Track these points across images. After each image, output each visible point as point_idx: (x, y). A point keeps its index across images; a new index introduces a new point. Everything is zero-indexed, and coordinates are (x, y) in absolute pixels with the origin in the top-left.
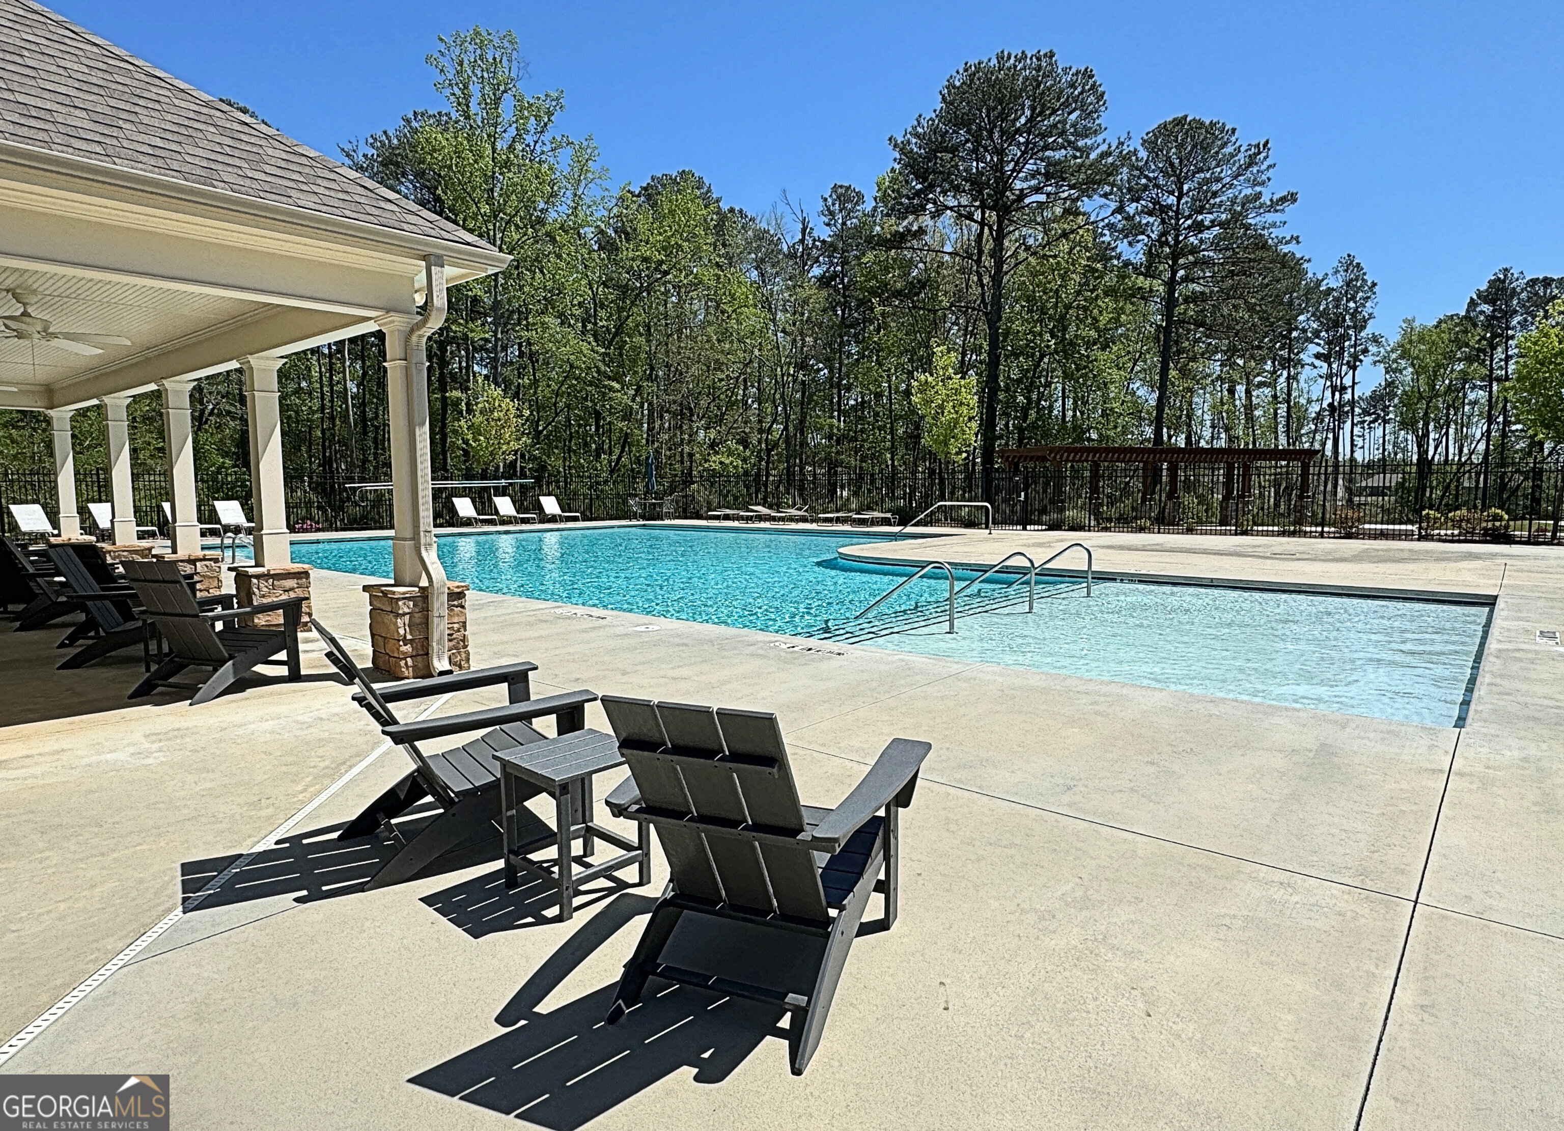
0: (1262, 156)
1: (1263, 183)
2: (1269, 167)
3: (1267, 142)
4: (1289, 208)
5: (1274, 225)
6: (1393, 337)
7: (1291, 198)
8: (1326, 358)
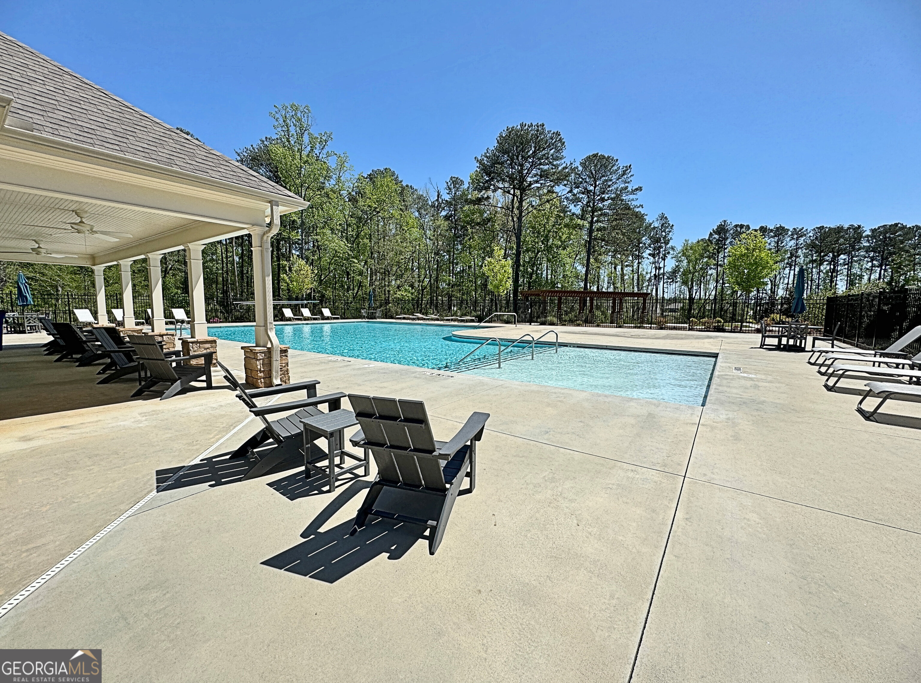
0: (628, 171)
1: (629, 182)
2: (631, 176)
3: (630, 165)
4: (639, 193)
5: (633, 200)
6: (679, 248)
7: (640, 189)
8: (653, 255)
